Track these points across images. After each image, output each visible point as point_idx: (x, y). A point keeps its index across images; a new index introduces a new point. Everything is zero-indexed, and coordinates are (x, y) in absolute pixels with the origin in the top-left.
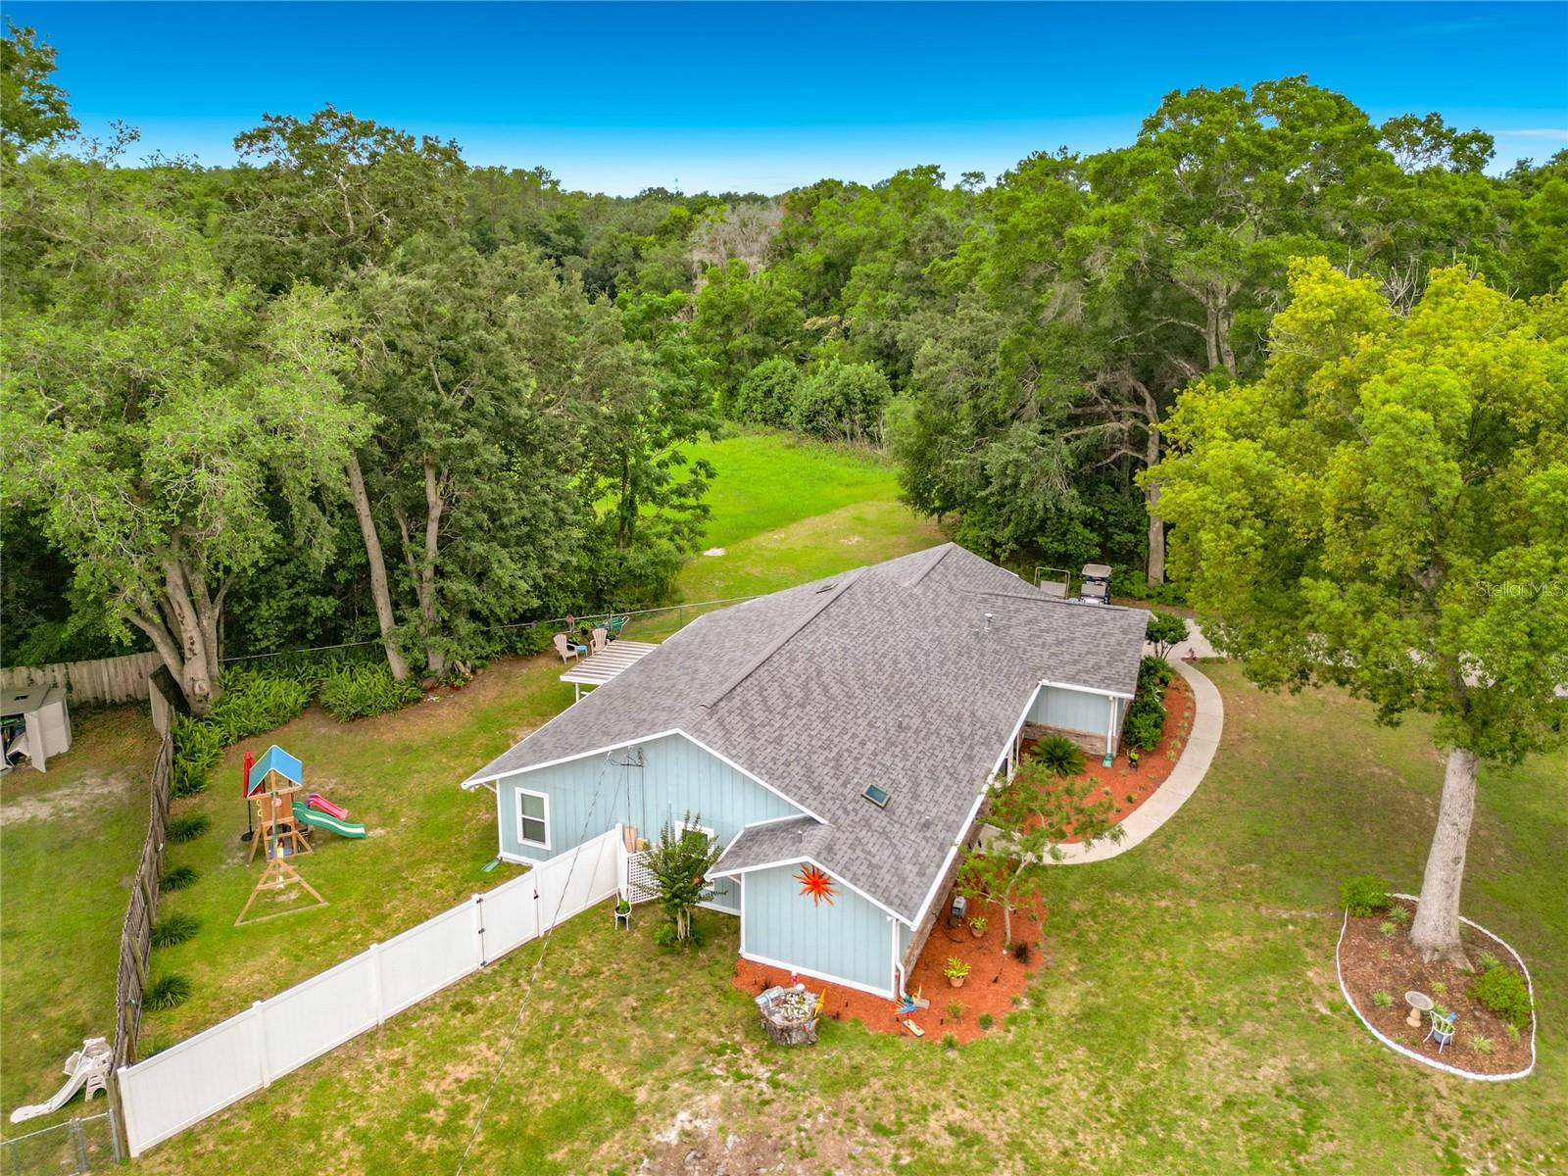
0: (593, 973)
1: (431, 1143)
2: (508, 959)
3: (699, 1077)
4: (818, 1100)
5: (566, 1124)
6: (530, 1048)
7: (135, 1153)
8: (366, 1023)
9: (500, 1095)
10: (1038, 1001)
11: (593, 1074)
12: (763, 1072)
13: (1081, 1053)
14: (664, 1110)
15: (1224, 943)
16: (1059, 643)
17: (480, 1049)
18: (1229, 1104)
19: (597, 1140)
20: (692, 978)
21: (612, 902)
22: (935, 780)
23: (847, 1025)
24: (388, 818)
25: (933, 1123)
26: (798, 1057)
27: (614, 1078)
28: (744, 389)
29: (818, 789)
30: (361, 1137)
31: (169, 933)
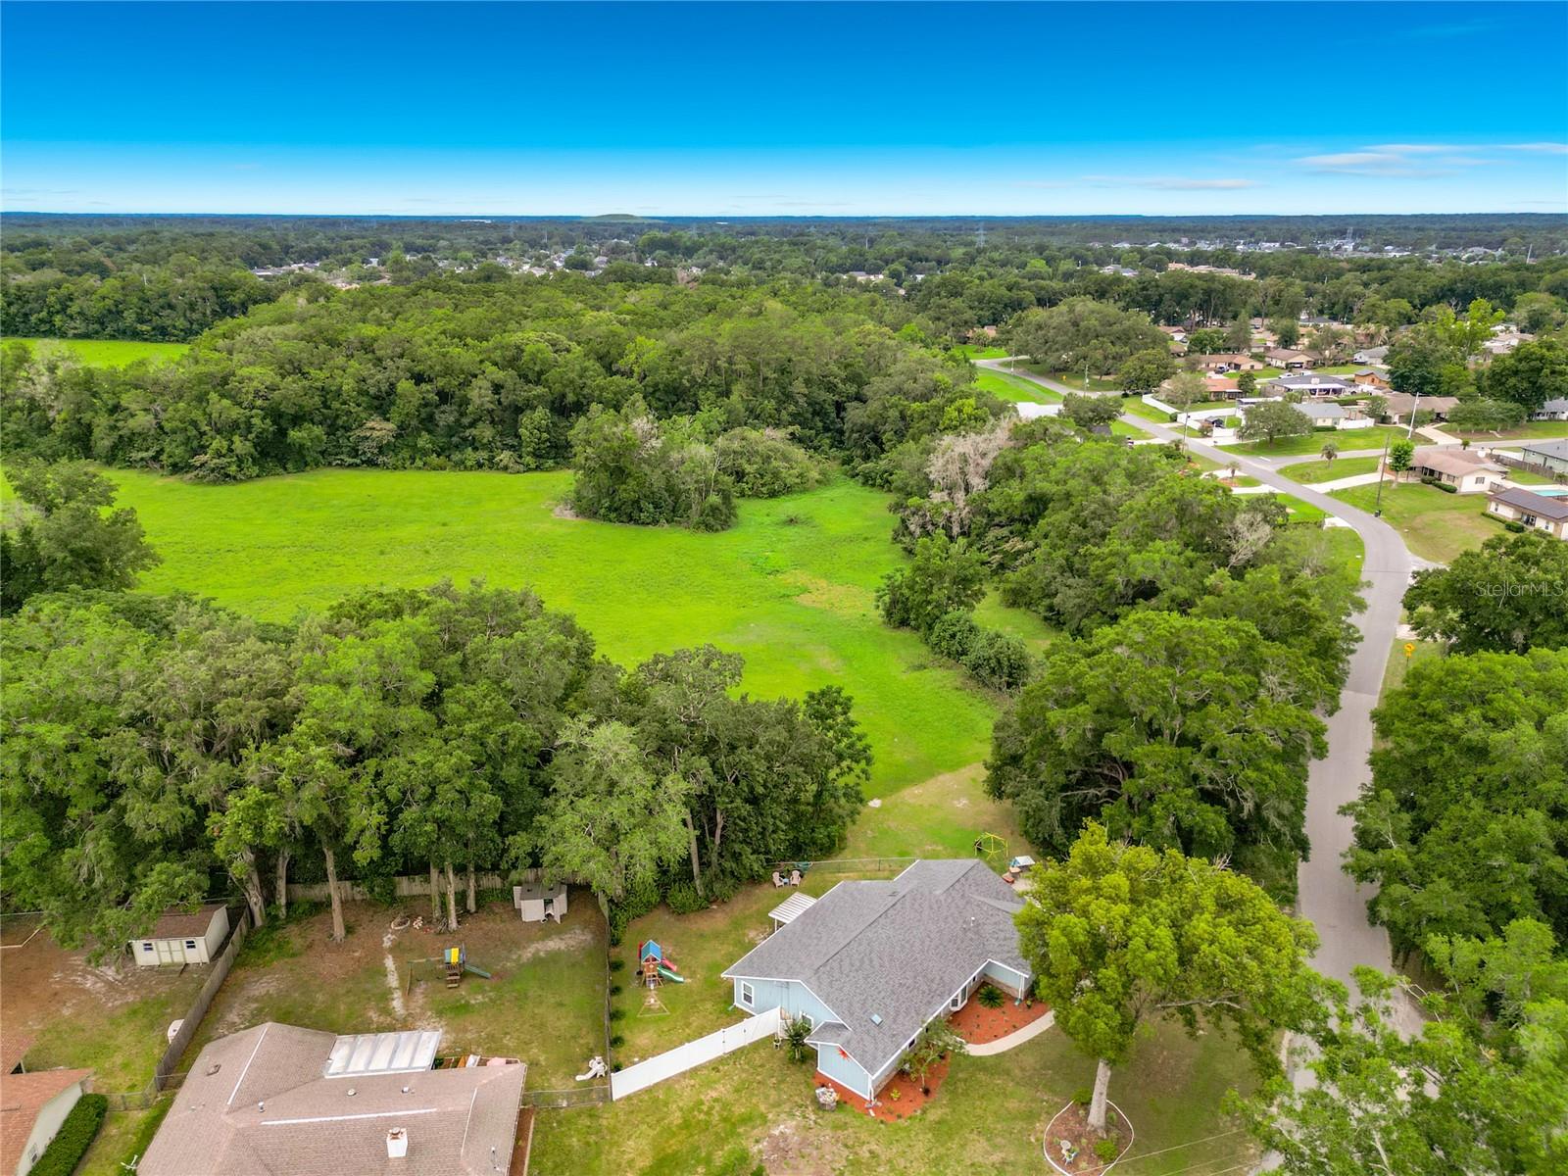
0: (762, 1066)
1: (702, 1117)
2: (733, 1053)
3: (791, 1115)
4: (828, 1131)
5: (746, 1120)
6: (737, 1091)
7: (615, 1097)
8: (683, 1069)
9: (726, 1106)
10: (924, 1112)
11: (756, 1105)
12: (813, 1117)
13: (930, 1136)
14: (776, 1123)
15: (1012, 1104)
16: (1005, 939)
17: (720, 1087)
18: (972, 1165)
19: (753, 1128)
20: (797, 1076)
21: (772, 1037)
22: (907, 1013)
23: (848, 1107)
24: (692, 975)
25: (865, 1148)
26: (827, 1115)
27: (762, 1108)
28: (937, 627)
29: (852, 1014)
30: (681, 1109)
31: (615, 1016)
